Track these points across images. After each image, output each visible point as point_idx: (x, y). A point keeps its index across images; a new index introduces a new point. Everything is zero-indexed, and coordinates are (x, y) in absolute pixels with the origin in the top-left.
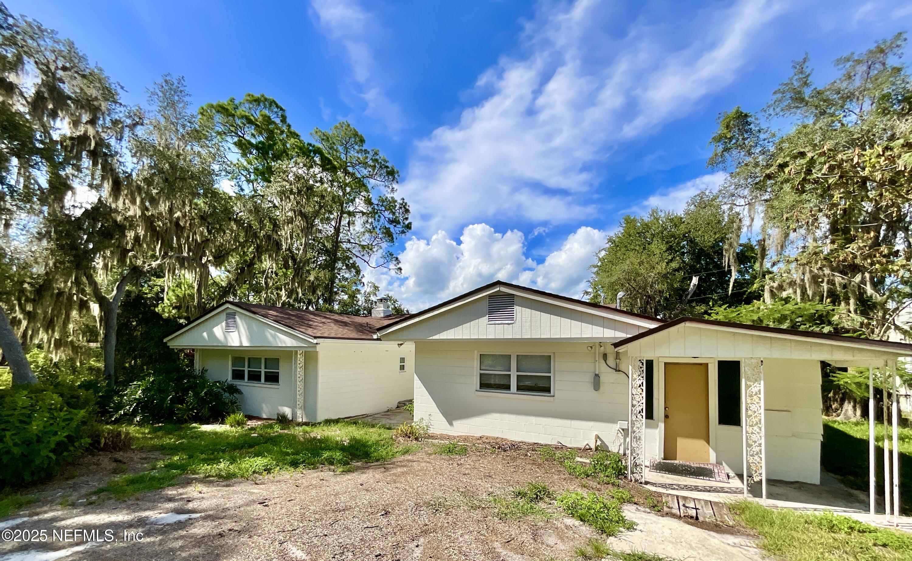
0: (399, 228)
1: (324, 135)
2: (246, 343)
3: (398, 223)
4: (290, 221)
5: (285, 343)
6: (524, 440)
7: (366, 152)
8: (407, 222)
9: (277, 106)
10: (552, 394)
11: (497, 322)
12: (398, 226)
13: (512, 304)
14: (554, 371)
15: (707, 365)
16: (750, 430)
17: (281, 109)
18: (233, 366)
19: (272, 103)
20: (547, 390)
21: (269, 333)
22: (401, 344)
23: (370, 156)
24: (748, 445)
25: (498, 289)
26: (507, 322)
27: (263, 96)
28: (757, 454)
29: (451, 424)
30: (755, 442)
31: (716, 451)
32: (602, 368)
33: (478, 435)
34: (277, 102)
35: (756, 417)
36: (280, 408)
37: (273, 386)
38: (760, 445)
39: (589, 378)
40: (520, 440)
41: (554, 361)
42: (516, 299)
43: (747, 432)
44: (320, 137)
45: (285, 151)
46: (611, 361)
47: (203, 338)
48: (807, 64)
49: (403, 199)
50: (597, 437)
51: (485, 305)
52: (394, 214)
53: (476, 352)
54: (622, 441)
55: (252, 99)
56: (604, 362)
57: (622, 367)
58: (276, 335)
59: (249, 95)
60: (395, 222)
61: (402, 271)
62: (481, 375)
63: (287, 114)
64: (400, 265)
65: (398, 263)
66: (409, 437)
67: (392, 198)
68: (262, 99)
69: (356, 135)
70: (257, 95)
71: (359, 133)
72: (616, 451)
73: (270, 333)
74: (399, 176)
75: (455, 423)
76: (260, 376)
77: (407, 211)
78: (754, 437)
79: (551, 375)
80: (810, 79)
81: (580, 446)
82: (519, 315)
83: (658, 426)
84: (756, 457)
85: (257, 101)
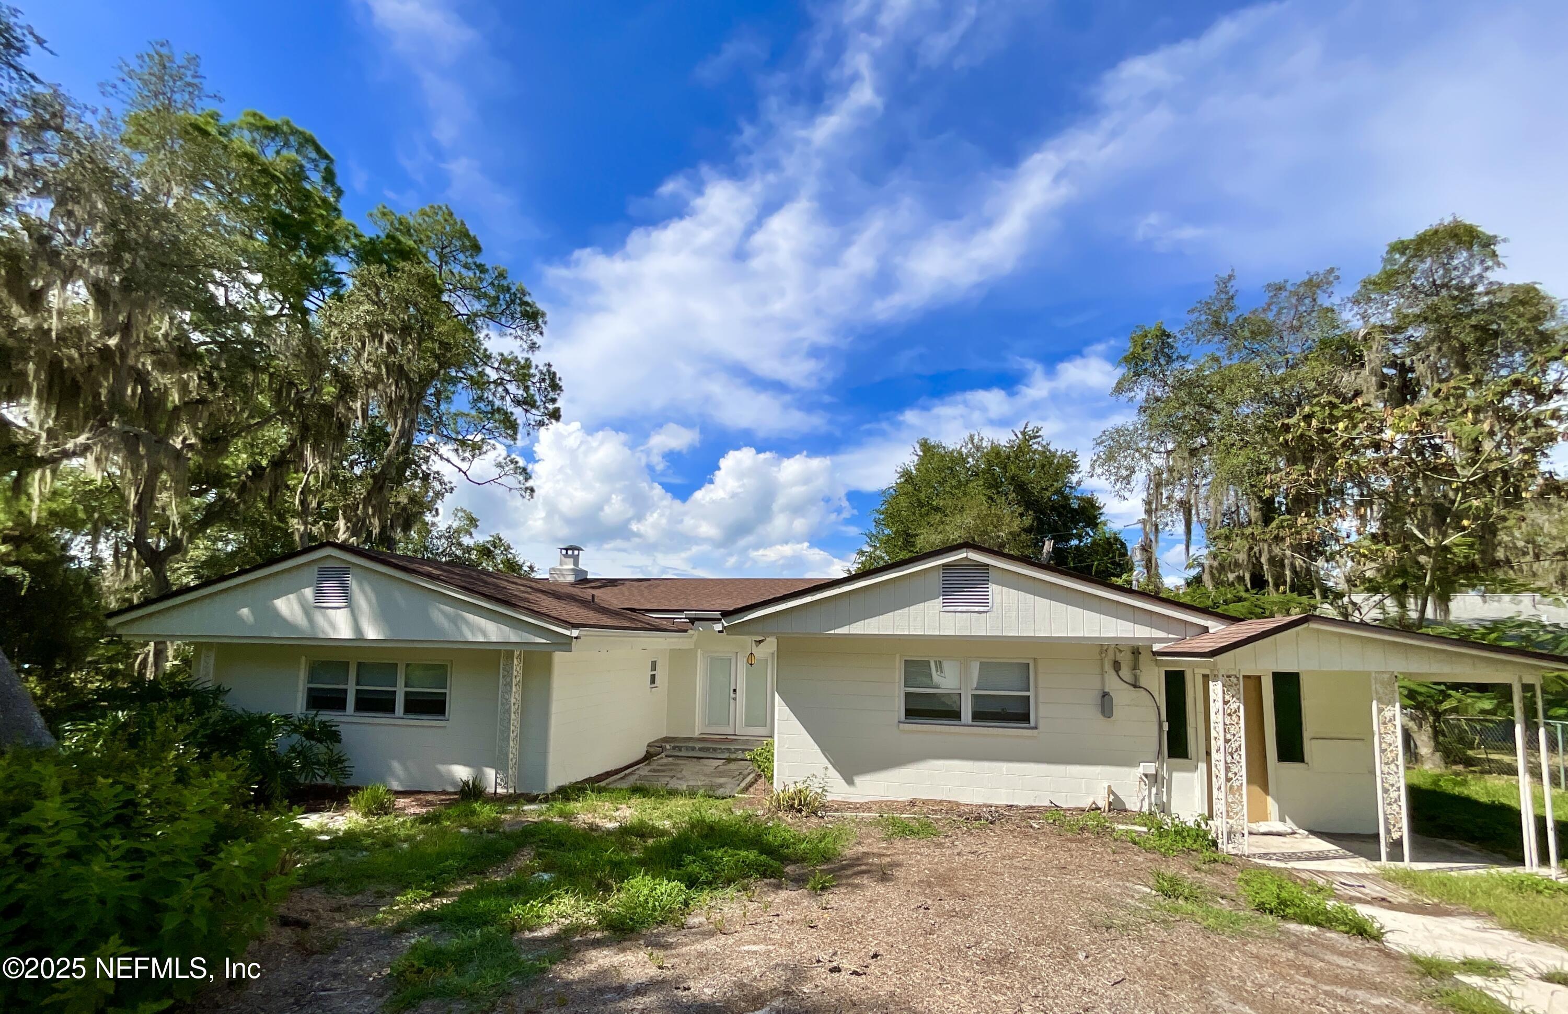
0: (535, 415)
1: (401, 223)
2: (371, 633)
3: (533, 405)
4: (373, 383)
5: (484, 634)
6: (989, 802)
7: (482, 268)
8: (551, 407)
9: (318, 149)
10: (1032, 724)
11: (960, 609)
12: (534, 411)
13: (986, 581)
14: (1036, 687)
15: (1259, 678)
16: (1386, 769)
17: (326, 157)
18: (312, 678)
19: (309, 141)
20: (1024, 717)
21: (440, 614)
22: (760, 642)
23: (488, 278)
24: (1386, 791)
25: (964, 555)
26: (977, 609)
27: (288, 123)
28: (1396, 801)
29: (850, 782)
30: (1392, 785)
31: (1278, 800)
32: (1113, 684)
33: (905, 797)
34: (319, 142)
35: (1392, 751)
36: (442, 768)
37: (427, 721)
38: (1399, 789)
39: (1093, 697)
40: (980, 801)
41: (1036, 673)
42: (992, 573)
43: (1382, 773)
44: (392, 224)
45: (331, 239)
46: (1125, 672)
47: (241, 619)
48: (1232, 283)
49: (549, 365)
50: (1111, 791)
51: (937, 580)
52: (527, 389)
53: (898, 656)
54: (1146, 793)
55: (263, 123)
56: (1114, 673)
57: (1143, 682)
58: (458, 615)
59: (255, 115)
60: (527, 403)
61: (535, 494)
62: (908, 695)
63: (337, 169)
64: (529, 484)
65: (526, 480)
66: (800, 811)
67: (527, 359)
68: (285, 128)
69: (465, 234)
70: (272, 120)
71: (472, 233)
72: (1137, 809)
73: (443, 613)
74: (545, 323)
75: (858, 780)
76: (393, 702)
77: (555, 387)
78: (1392, 779)
79: (1031, 694)
80: (1235, 302)
81: (1082, 805)
82: (998, 599)
83: (1197, 768)
84: (1395, 806)
85: (272, 130)
